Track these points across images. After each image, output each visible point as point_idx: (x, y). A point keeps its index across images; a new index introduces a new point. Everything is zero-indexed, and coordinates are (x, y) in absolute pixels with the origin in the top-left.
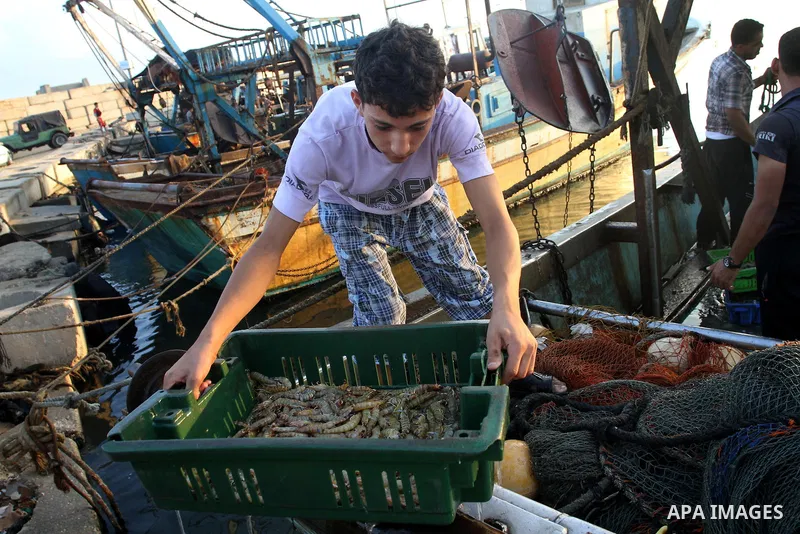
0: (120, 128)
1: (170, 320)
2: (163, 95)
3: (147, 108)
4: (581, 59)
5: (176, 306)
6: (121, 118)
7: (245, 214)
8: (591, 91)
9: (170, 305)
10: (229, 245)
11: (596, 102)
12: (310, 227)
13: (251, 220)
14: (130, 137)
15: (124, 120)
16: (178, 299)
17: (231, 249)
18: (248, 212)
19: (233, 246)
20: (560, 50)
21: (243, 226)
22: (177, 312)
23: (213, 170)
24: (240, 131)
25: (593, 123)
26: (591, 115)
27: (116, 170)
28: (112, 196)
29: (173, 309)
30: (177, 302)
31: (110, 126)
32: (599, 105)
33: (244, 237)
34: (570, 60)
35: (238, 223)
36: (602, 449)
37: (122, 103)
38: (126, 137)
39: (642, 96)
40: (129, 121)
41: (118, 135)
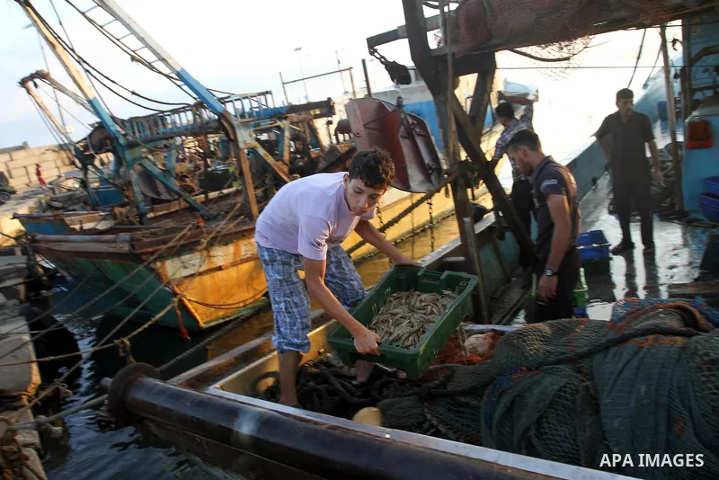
0: (59, 186)
1: (122, 354)
2: (103, 156)
3: (90, 167)
4: (419, 135)
5: (127, 342)
6: (60, 177)
7: (186, 257)
8: (427, 159)
9: (123, 342)
10: (174, 284)
11: (430, 168)
12: (240, 266)
13: (192, 262)
14: (69, 193)
15: (63, 178)
16: (130, 336)
17: (176, 289)
18: (189, 256)
19: (177, 285)
20: (402, 129)
21: (185, 268)
22: (128, 349)
23: (141, 223)
24: (161, 189)
25: (429, 184)
26: (428, 178)
27: (68, 222)
28: (57, 248)
29: (125, 345)
30: (129, 340)
31: (50, 184)
32: (433, 170)
33: (186, 277)
34: (410, 136)
35: (181, 265)
36: (426, 404)
37: (59, 163)
38: (64, 193)
39: (456, 166)
40: (67, 179)
41: (57, 192)
